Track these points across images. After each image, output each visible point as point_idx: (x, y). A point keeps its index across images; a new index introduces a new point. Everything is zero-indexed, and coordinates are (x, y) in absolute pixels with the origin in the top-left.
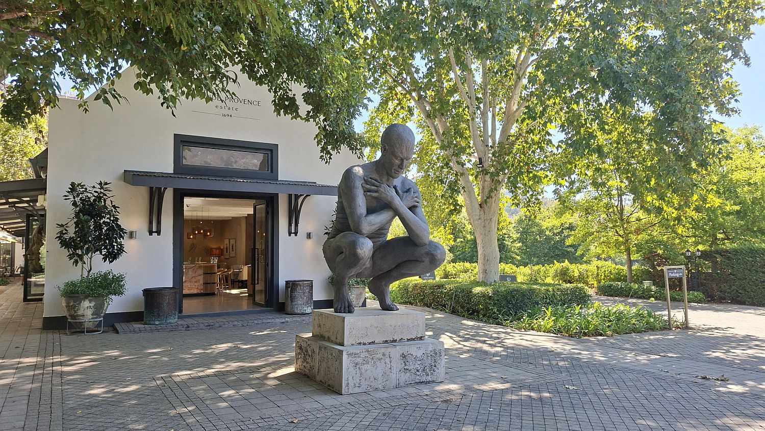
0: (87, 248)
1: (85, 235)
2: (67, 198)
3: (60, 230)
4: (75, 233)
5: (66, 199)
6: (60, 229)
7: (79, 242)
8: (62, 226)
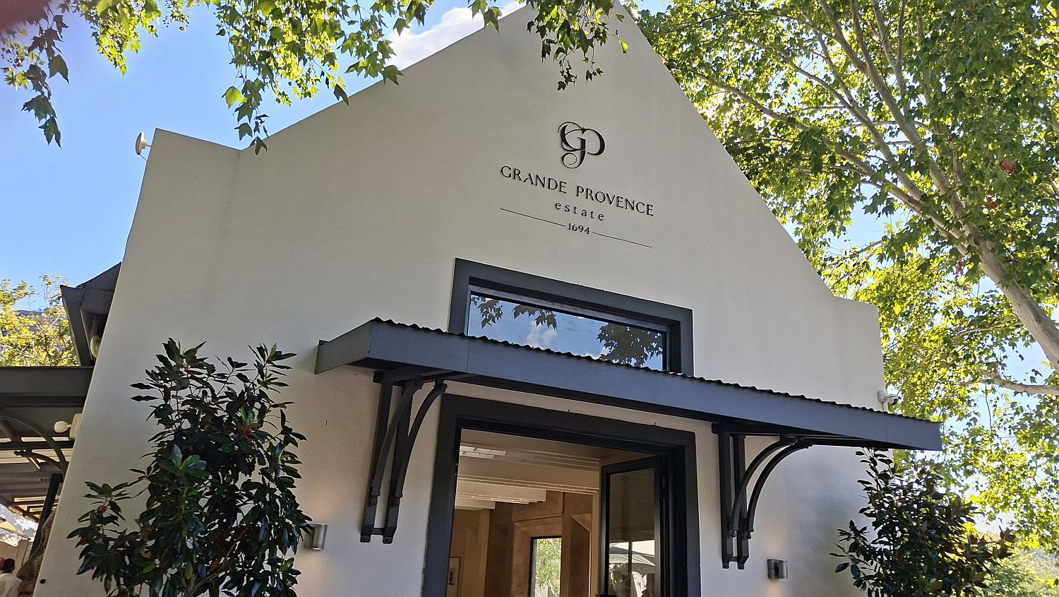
0: (174, 580)
1: (178, 528)
2: (144, 393)
3: (95, 507)
4: (144, 518)
5: (138, 398)
6: (92, 505)
7: (148, 556)
8: (104, 490)
